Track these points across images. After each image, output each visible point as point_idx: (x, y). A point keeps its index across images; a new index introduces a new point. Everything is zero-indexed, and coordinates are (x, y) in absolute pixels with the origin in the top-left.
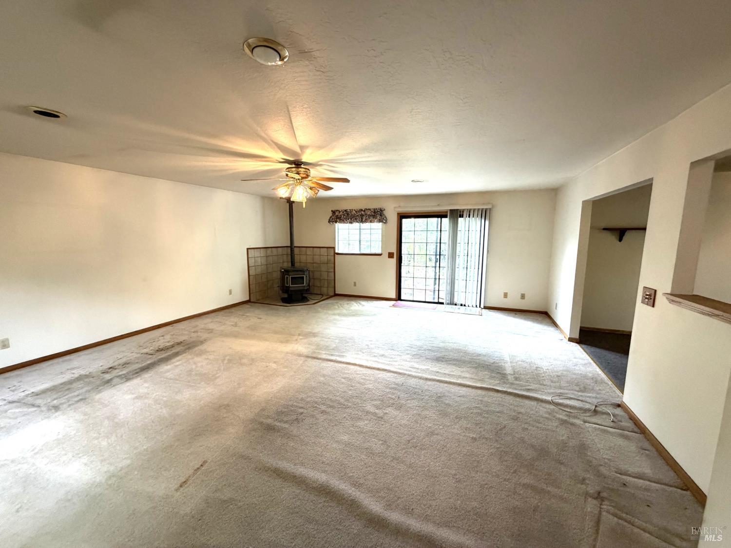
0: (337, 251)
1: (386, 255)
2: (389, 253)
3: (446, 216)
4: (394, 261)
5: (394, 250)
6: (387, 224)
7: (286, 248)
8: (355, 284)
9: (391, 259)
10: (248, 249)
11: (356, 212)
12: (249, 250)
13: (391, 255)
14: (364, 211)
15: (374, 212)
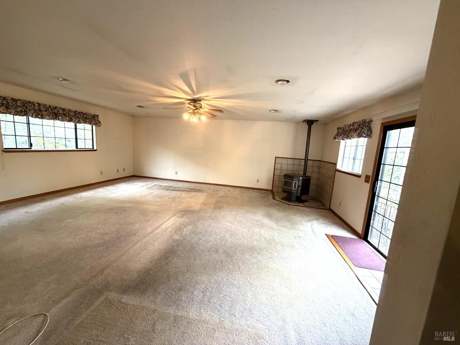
0: (337, 168)
1: (363, 178)
2: (366, 175)
5: (371, 171)
6: (372, 138)
7: (318, 162)
8: (340, 204)
9: (367, 184)
10: (276, 157)
12: (277, 159)
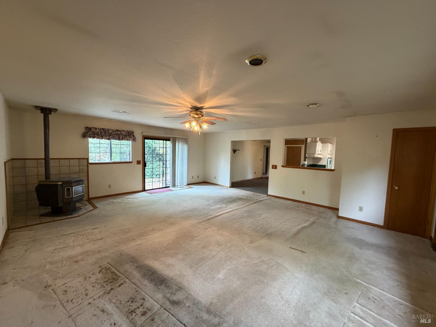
0: (90, 161)
1: (135, 162)
3: (169, 140)
4: (141, 166)
5: (140, 159)
6: (136, 142)
8: (110, 186)
9: (138, 165)
11: (113, 131)
13: (138, 162)
14: (120, 132)
15: (128, 133)
